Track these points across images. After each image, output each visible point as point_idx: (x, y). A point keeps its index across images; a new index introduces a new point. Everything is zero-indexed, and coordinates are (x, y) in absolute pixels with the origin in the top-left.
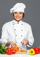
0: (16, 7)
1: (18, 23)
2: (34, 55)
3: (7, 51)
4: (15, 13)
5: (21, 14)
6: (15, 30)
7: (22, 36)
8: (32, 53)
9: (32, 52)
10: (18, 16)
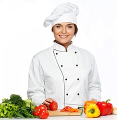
0: (59, 14)
1: (67, 51)
2: (98, 117)
3: (38, 111)
4: (57, 27)
5: (71, 27)
6: (62, 66)
7: (78, 79)
8: (93, 113)
9: (93, 111)
10: (64, 32)
